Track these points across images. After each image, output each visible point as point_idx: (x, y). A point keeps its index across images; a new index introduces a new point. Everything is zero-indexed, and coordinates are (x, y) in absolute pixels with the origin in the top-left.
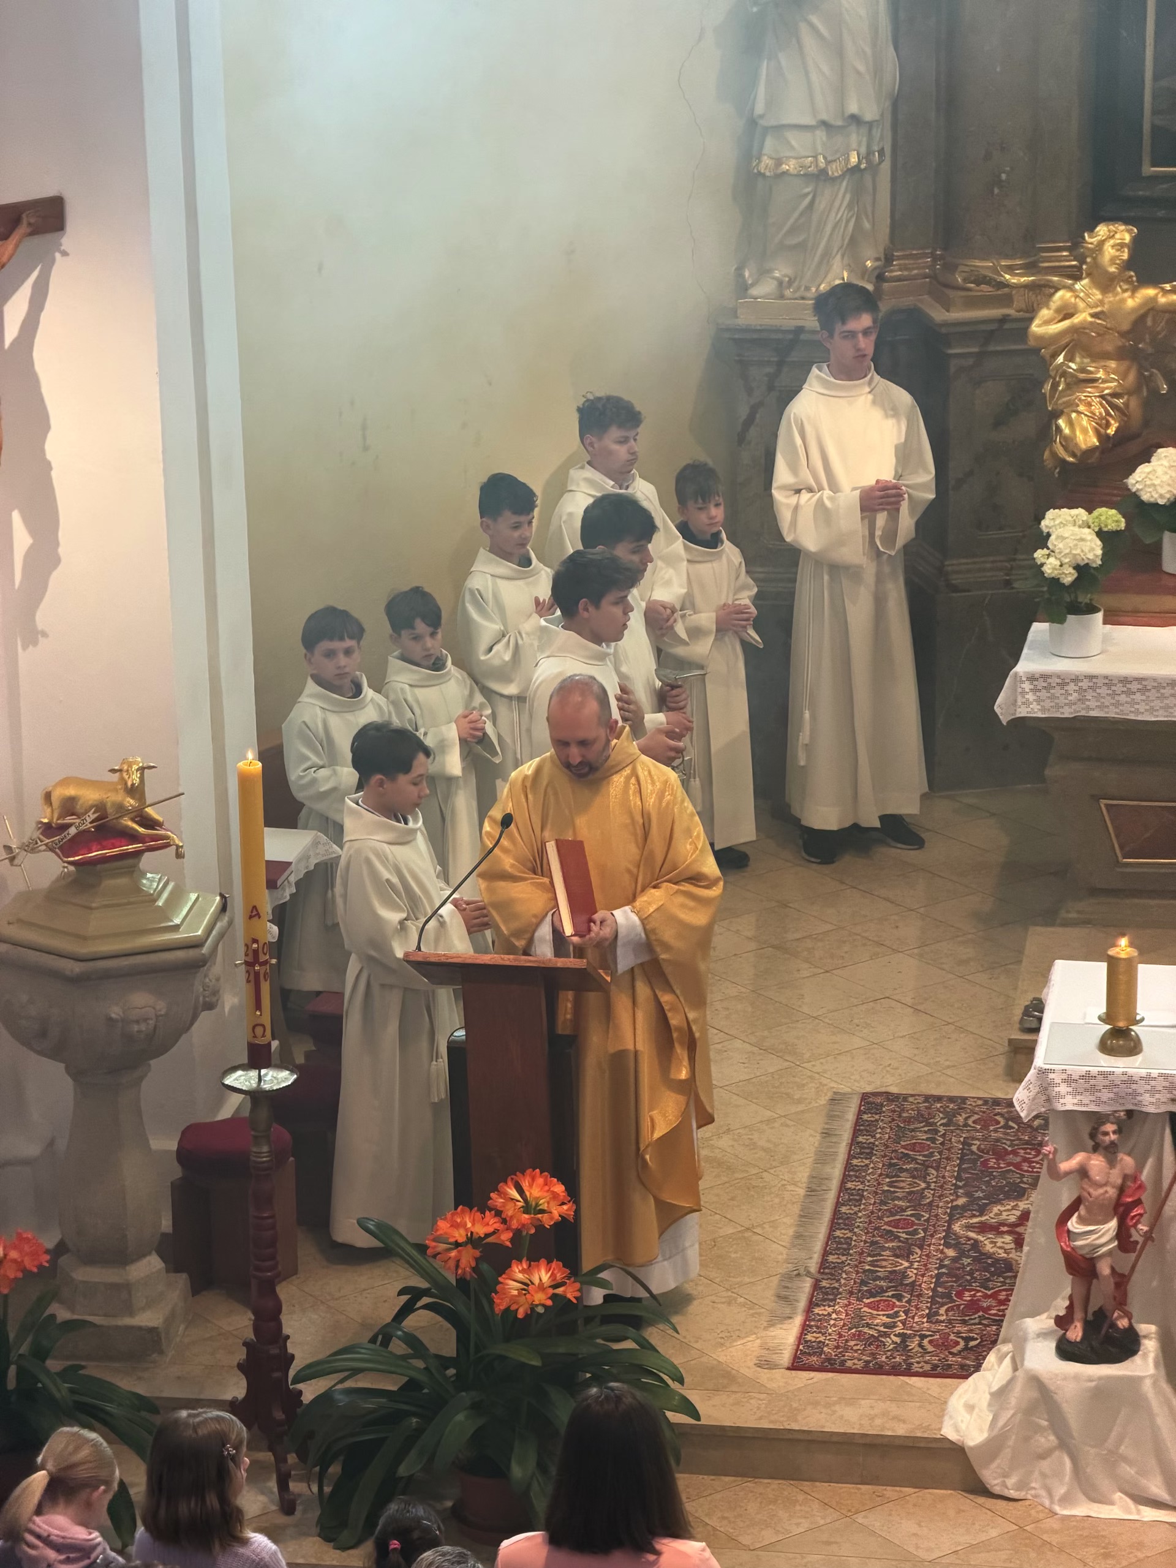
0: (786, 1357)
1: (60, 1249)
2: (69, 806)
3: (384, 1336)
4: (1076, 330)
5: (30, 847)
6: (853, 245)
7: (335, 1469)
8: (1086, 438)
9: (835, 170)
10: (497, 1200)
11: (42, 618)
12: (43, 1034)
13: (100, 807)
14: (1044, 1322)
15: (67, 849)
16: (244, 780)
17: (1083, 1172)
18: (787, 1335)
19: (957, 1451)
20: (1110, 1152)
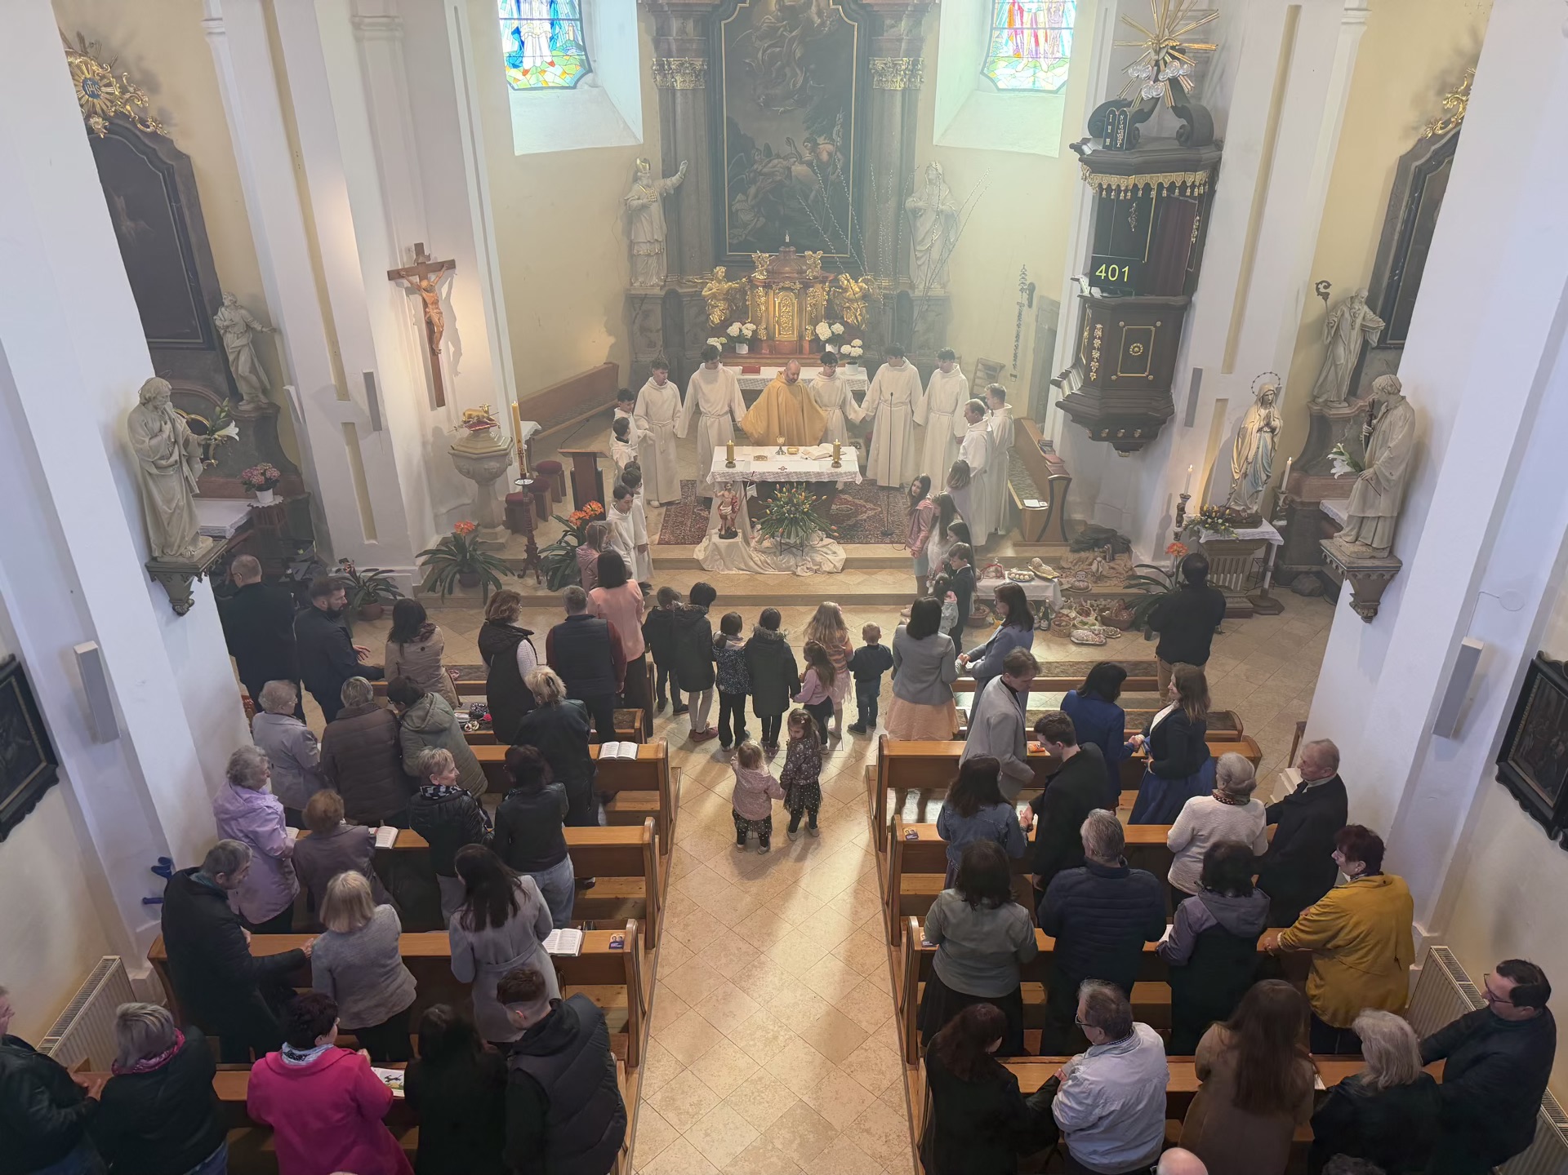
0: (657, 542)
1: (478, 525)
2: (470, 416)
3: (560, 541)
4: (713, 293)
5: (461, 427)
6: (658, 274)
7: (550, 573)
8: (717, 321)
9: (652, 254)
10: (585, 508)
11: (459, 369)
12: (469, 473)
13: (478, 416)
14: (716, 530)
15: (470, 427)
16: (514, 408)
17: (723, 495)
18: (657, 537)
19: (698, 560)
20: (729, 490)
